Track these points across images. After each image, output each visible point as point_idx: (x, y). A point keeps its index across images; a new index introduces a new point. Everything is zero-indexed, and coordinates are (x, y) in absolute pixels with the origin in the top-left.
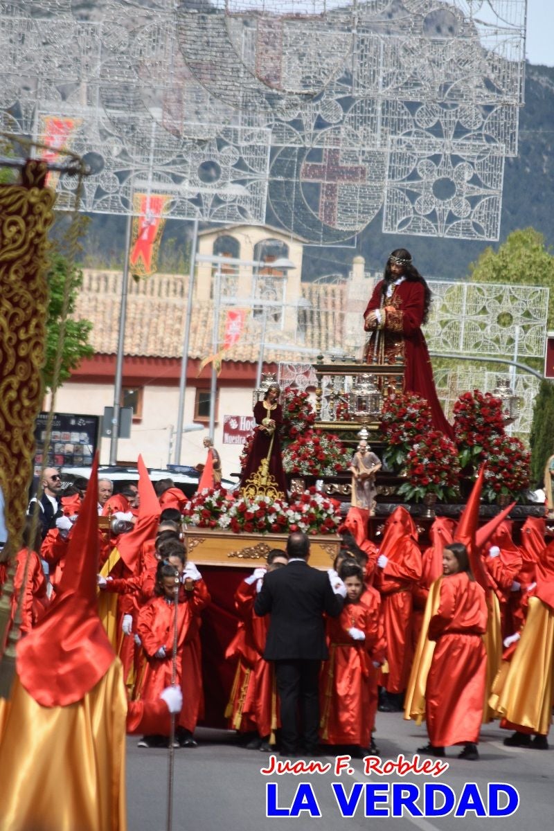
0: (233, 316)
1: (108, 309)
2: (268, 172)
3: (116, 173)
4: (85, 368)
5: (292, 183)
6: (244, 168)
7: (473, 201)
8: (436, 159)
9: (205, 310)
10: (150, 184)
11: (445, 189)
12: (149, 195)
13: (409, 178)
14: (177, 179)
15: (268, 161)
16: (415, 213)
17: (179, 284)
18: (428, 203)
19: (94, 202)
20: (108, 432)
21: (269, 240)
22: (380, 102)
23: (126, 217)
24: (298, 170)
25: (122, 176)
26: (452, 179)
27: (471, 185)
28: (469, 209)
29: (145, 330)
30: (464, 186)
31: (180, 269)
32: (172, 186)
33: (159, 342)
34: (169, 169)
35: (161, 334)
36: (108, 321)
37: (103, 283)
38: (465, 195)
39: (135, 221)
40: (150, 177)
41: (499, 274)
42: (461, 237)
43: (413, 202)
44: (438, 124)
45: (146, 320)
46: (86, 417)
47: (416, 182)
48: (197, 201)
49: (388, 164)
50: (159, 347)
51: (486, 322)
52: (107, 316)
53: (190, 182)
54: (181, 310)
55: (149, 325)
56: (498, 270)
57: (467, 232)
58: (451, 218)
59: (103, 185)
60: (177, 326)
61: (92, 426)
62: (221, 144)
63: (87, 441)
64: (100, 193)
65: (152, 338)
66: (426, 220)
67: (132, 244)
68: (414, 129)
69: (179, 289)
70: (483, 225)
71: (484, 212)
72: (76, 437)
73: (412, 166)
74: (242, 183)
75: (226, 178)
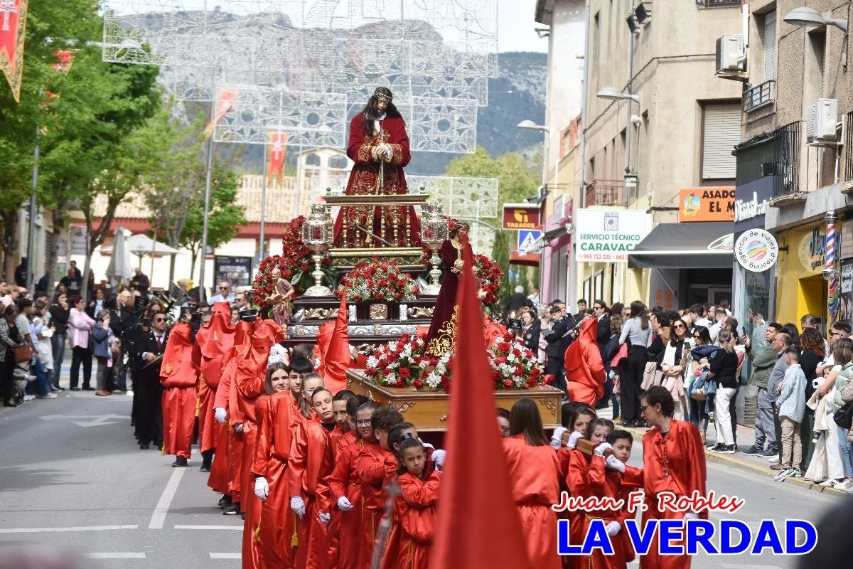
2: (346, 118)
3: (261, 121)
4: (244, 230)
6: (333, 116)
7: (460, 131)
8: (439, 109)
9: (304, 196)
10: (280, 127)
11: (444, 125)
12: (280, 133)
13: (424, 120)
14: (295, 123)
15: (345, 112)
16: (428, 139)
17: (287, 181)
18: (435, 134)
19: (249, 138)
20: (257, 265)
21: (336, 156)
22: (410, 77)
23: (261, 148)
25: (265, 122)
26: (448, 120)
27: (459, 123)
28: (458, 136)
29: (270, 208)
30: (455, 124)
32: (293, 128)
33: (278, 214)
34: (290, 118)
35: (278, 210)
36: (250, 204)
38: (455, 129)
39: (269, 148)
40: (280, 122)
41: (466, 171)
42: (454, 152)
43: (426, 133)
44: (443, 90)
45: (270, 202)
47: (428, 122)
48: (307, 135)
49: (412, 112)
51: (464, 199)
52: (249, 201)
53: (303, 125)
54: (289, 196)
55: (272, 205)
56: (465, 170)
57: (457, 148)
58: (449, 141)
59: (254, 128)
60: (288, 205)
61: (248, 263)
62: (319, 103)
63: (245, 271)
64: (253, 132)
65: (274, 212)
66: (435, 143)
67: (268, 161)
68: (430, 93)
69: (287, 184)
70: (466, 145)
71: (467, 138)
72: (239, 269)
73: (425, 114)
74: (330, 125)
75: (322, 122)
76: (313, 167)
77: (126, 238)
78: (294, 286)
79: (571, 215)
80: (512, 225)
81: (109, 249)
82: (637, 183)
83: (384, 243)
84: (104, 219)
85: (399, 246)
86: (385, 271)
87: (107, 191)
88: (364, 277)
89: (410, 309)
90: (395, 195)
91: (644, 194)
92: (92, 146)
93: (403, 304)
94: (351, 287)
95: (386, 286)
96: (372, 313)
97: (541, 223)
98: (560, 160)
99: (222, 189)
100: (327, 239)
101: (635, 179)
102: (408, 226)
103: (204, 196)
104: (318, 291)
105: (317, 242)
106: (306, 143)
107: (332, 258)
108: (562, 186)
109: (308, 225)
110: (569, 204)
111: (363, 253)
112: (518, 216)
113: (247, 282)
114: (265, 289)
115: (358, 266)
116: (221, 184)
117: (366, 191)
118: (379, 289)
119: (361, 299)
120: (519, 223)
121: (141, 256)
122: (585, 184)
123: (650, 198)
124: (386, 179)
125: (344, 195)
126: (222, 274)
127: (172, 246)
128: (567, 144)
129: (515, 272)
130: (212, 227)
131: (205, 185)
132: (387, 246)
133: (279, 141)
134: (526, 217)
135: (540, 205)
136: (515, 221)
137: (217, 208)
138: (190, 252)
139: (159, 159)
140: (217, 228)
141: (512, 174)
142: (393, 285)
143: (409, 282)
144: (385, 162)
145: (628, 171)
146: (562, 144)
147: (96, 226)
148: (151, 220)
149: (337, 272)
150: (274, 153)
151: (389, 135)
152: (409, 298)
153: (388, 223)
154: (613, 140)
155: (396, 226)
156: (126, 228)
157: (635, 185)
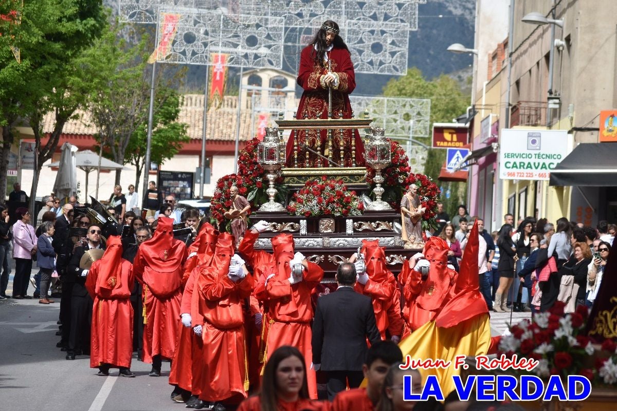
0: (262, 118)
1: (193, 115)
2: (283, 41)
3: (203, 43)
4: (186, 147)
5: (296, 46)
6: (271, 39)
7: (393, 54)
8: (372, 32)
9: (245, 115)
10: (220, 48)
11: (377, 48)
12: (220, 54)
13: (358, 43)
14: (235, 46)
15: (283, 35)
16: (362, 61)
17: (230, 100)
18: (369, 55)
19: (191, 59)
20: (198, 181)
21: (277, 76)
23: (205, 67)
24: (299, 39)
25: (205, 45)
26: (381, 43)
27: (391, 46)
28: (391, 58)
29: (213, 125)
30: (388, 47)
31: (230, 93)
32: (233, 50)
33: (220, 132)
34: (230, 40)
35: (221, 128)
36: (193, 121)
37: (189, 101)
38: (388, 51)
39: (211, 68)
40: (220, 44)
41: (401, 92)
42: (386, 73)
43: (360, 55)
44: (375, 14)
45: (213, 120)
46: (187, 173)
47: (362, 45)
48: (246, 56)
50: (220, 135)
51: (397, 118)
52: (193, 119)
53: (242, 47)
54: (232, 115)
55: (214, 123)
56: (400, 90)
57: (389, 70)
58: (381, 63)
59: (195, 49)
60: (230, 123)
61: (190, 178)
62: (258, 26)
63: (187, 186)
64: (194, 53)
65: (216, 131)
66: (368, 65)
67: (210, 81)
68: (362, 17)
69: (230, 103)
70: (398, 67)
71: (399, 60)
72: (181, 184)
73: (360, 36)
74: (269, 47)
75: (261, 44)
76: (254, 88)
77: (73, 153)
78: (251, 202)
79: (498, 134)
80: (442, 144)
81: (57, 164)
82: (560, 104)
83: (331, 163)
84: (51, 135)
85: (344, 167)
86: (333, 188)
87: (55, 108)
88: (313, 194)
89: (355, 223)
90: (341, 119)
91: (566, 116)
92: (41, 65)
93: (349, 219)
94: (302, 203)
95: (334, 202)
96: (321, 227)
97: (469, 142)
98: (487, 82)
99: (165, 107)
100: (279, 159)
101: (557, 101)
102: (354, 148)
103: (148, 114)
104: (271, 206)
105: (271, 162)
106: (245, 64)
107: (284, 176)
108: (488, 107)
109: (263, 146)
110: (496, 124)
111: (312, 172)
112: (447, 136)
113: (189, 196)
114: (223, 204)
115: (309, 184)
116: (165, 102)
117: (315, 115)
118: (328, 205)
119: (311, 214)
120: (448, 142)
121: (87, 172)
122: (510, 105)
123: (572, 119)
124: (333, 105)
125: (295, 120)
126: (165, 188)
127: (118, 162)
128: (494, 68)
129: (446, 189)
130: (155, 143)
131: (149, 103)
132: (334, 166)
133: (220, 62)
134: (455, 137)
135: (468, 125)
136: (444, 140)
137: (160, 126)
138: (135, 168)
139: (104, 79)
140: (160, 144)
141: (445, 95)
142: (340, 202)
143: (355, 199)
144: (332, 89)
145: (551, 92)
146: (490, 67)
147: (44, 141)
148: (96, 137)
149: (289, 190)
150: (216, 73)
151: (336, 65)
152: (354, 213)
153: (336, 146)
154: (538, 63)
155: (342, 148)
156: (73, 144)
157: (557, 106)
